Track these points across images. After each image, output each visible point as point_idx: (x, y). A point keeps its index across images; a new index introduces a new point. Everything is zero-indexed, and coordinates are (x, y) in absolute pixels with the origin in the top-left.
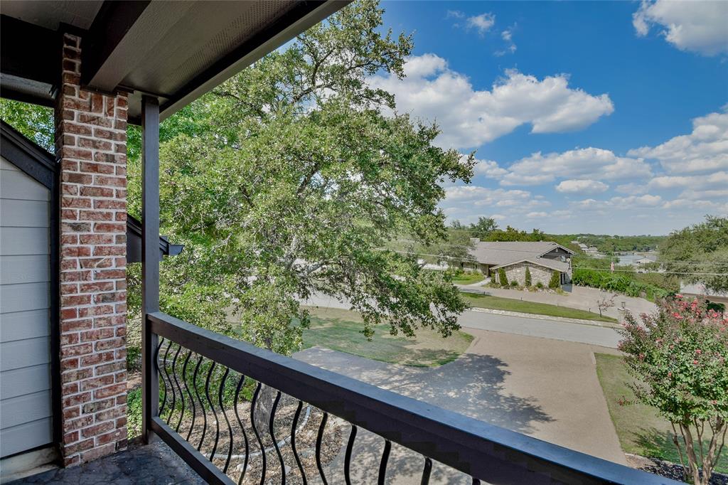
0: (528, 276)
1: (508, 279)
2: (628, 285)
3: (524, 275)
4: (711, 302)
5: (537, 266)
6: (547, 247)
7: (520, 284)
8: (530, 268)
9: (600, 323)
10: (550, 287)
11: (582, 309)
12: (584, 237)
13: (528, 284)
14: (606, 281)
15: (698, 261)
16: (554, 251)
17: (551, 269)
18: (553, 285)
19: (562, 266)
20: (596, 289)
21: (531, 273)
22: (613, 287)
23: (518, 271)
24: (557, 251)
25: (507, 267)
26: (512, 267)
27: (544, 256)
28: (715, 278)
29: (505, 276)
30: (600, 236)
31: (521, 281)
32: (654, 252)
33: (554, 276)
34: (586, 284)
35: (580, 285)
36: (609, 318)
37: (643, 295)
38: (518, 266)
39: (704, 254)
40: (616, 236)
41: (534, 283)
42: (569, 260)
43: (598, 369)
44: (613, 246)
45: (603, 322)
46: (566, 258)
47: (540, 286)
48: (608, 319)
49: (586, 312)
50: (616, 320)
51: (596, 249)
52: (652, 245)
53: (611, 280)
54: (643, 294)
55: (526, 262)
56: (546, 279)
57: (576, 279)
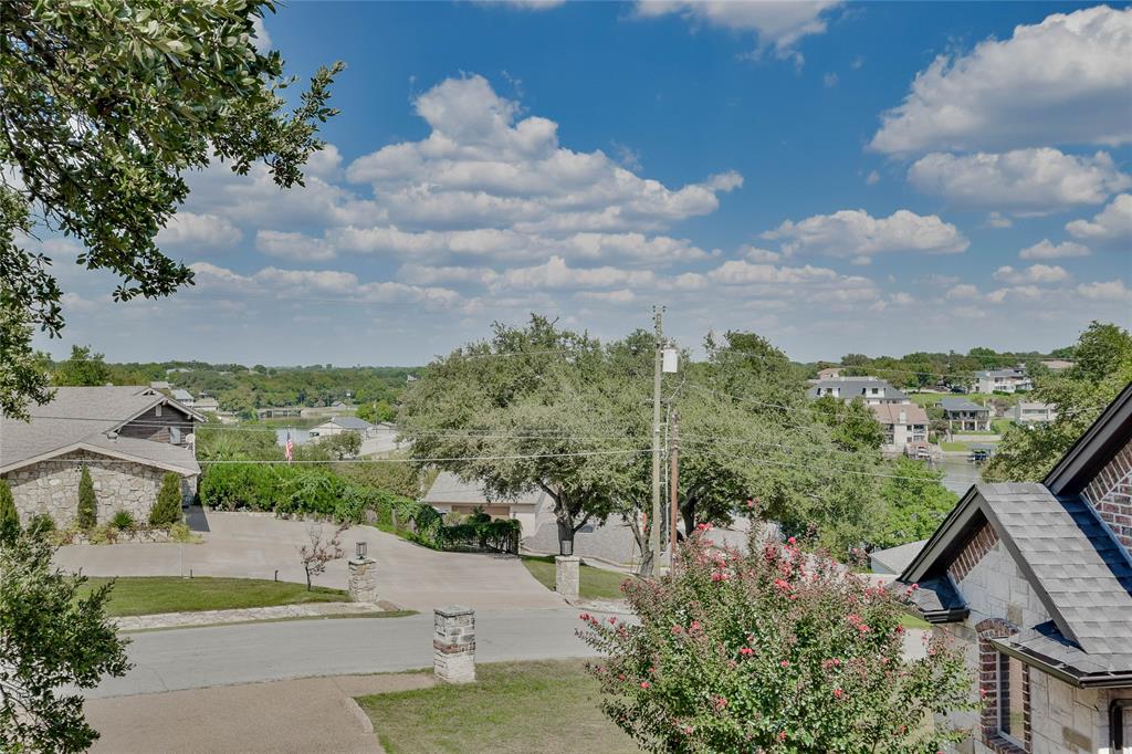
0: (87, 497)
1: (20, 512)
2: (339, 496)
3: (73, 495)
4: (493, 519)
5: (115, 464)
6: (131, 402)
7: (60, 525)
8: (95, 472)
9: (311, 610)
10: (152, 522)
11: (254, 576)
12: (182, 370)
13: (87, 519)
14: (290, 491)
15: (484, 429)
16: (150, 414)
17: (155, 470)
18: (163, 516)
19: (178, 457)
20: (265, 514)
21: (96, 486)
22: (305, 506)
23: (54, 482)
24: (158, 413)
25: (17, 472)
26: (33, 471)
27: (126, 431)
28: (518, 465)
29: (10, 502)
30: (222, 368)
31: (65, 515)
32: (342, 407)
33: (167, 490)
34: (240, 504)
35: (225, 506)
36: (326, 591)
37: (370, 519)
38: (53, 466)
39: (493, 413)
40: (260, 369)
41: (105, 515)
42: (191, 438)
43: (383, 741)
44: (253, 394)
45: (317, 605)
46: (186, 431)
47: (123, 522)
48: (324, 595)
49: (267, 582)
50: (341, 592)
51: (216, 403)
52: (337, 390)
53: (300, 486)
54: (371, 514)
55: (81, 453)
56: (140, 498)
57: (212, 492)
